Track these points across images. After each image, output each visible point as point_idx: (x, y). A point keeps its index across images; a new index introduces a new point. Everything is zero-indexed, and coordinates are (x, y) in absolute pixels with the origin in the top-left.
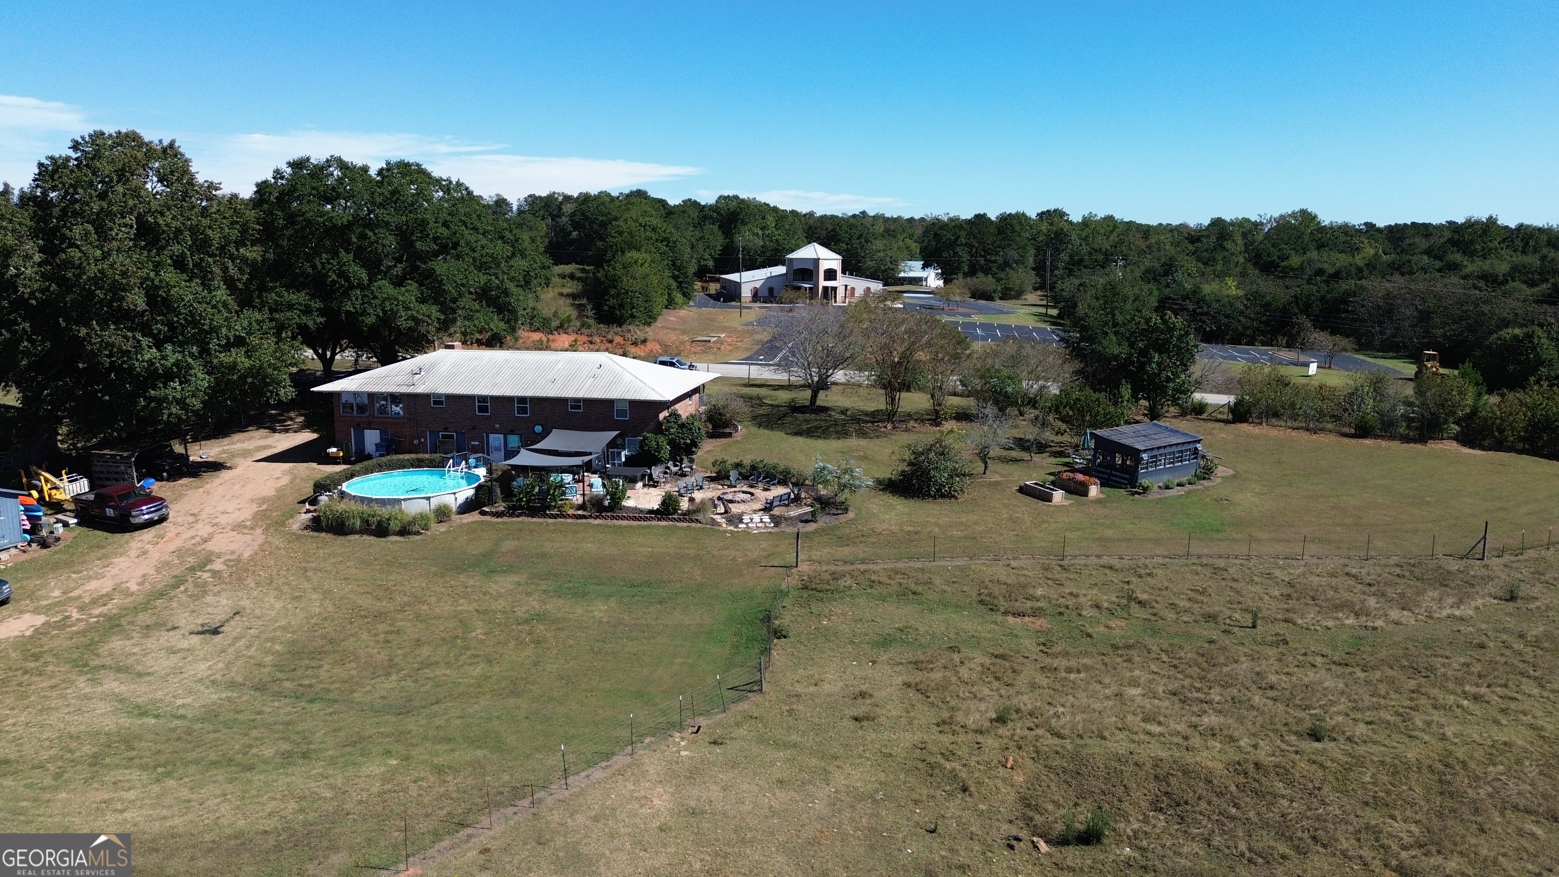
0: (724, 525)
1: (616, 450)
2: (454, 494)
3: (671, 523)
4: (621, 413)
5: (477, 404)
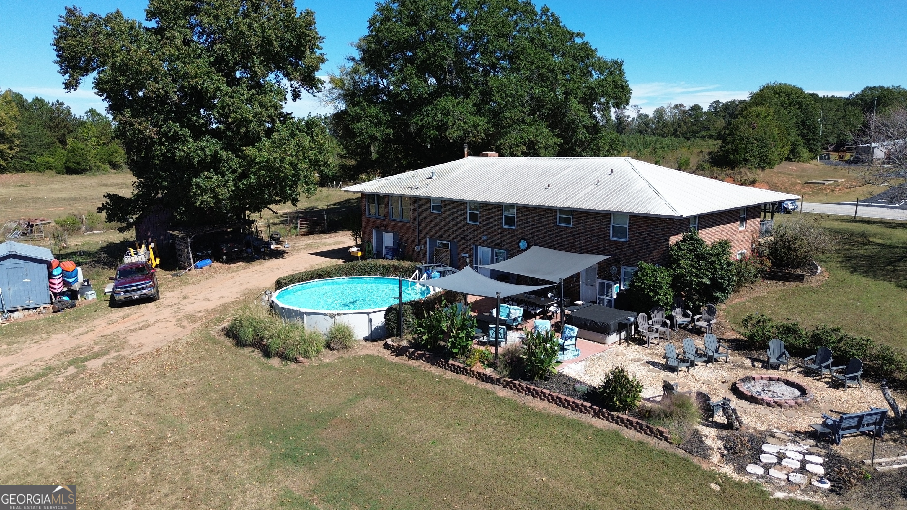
0: (716, 458)
1: (606, 282)
2: (368, 313)
3: (615, 426)
4: (617, 231)
5: (468, 211)
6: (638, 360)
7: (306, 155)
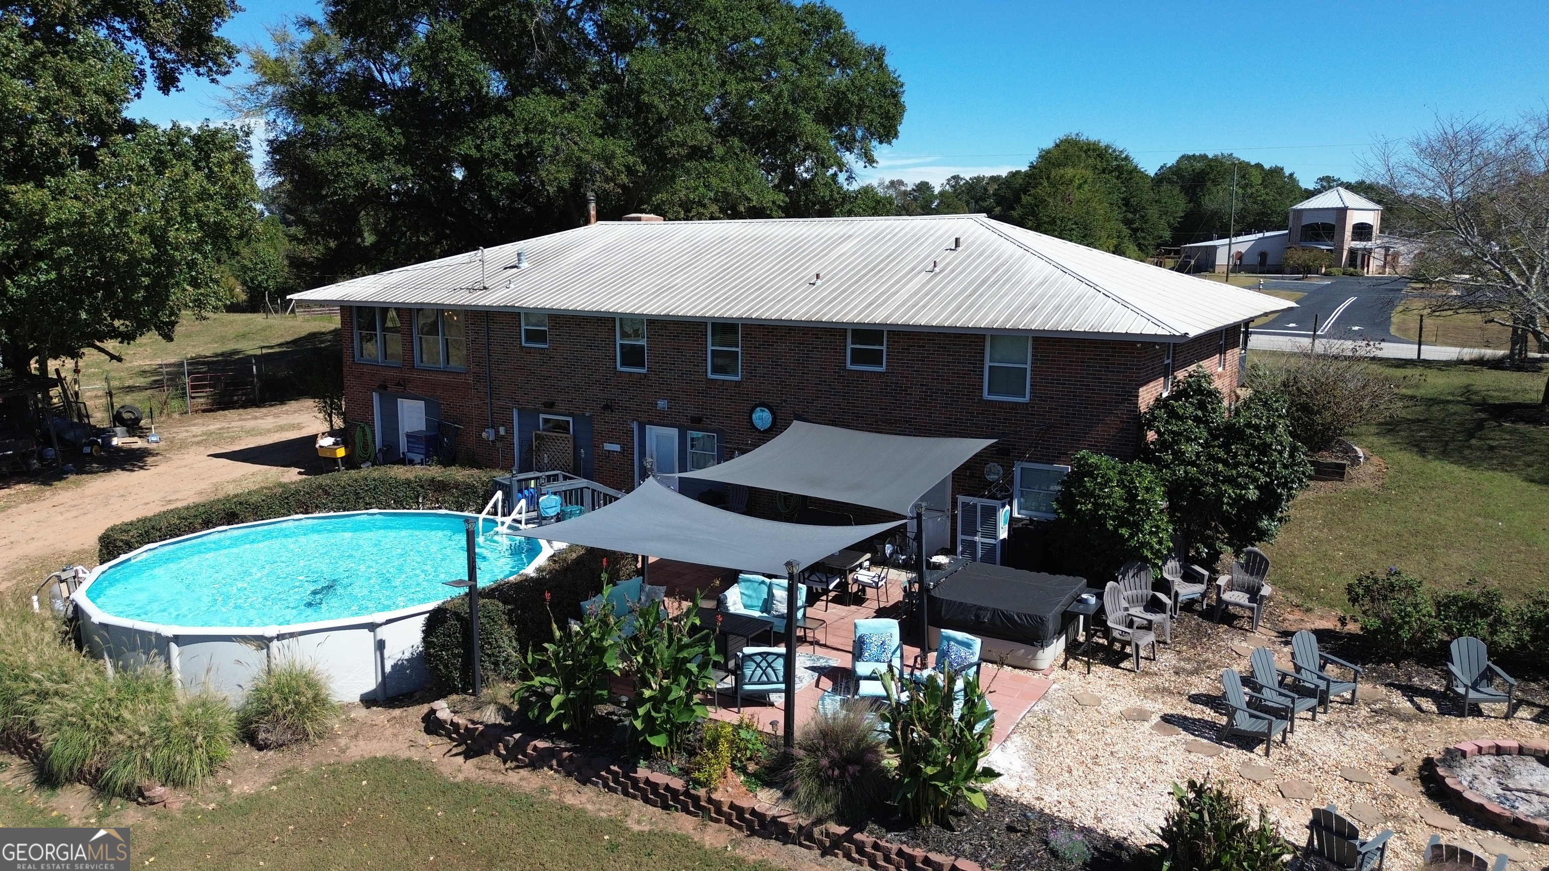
1: (979, 502)
2: (372, 627)
5: (619, 342)
6: (1142, 716)
7: (191, 210)
